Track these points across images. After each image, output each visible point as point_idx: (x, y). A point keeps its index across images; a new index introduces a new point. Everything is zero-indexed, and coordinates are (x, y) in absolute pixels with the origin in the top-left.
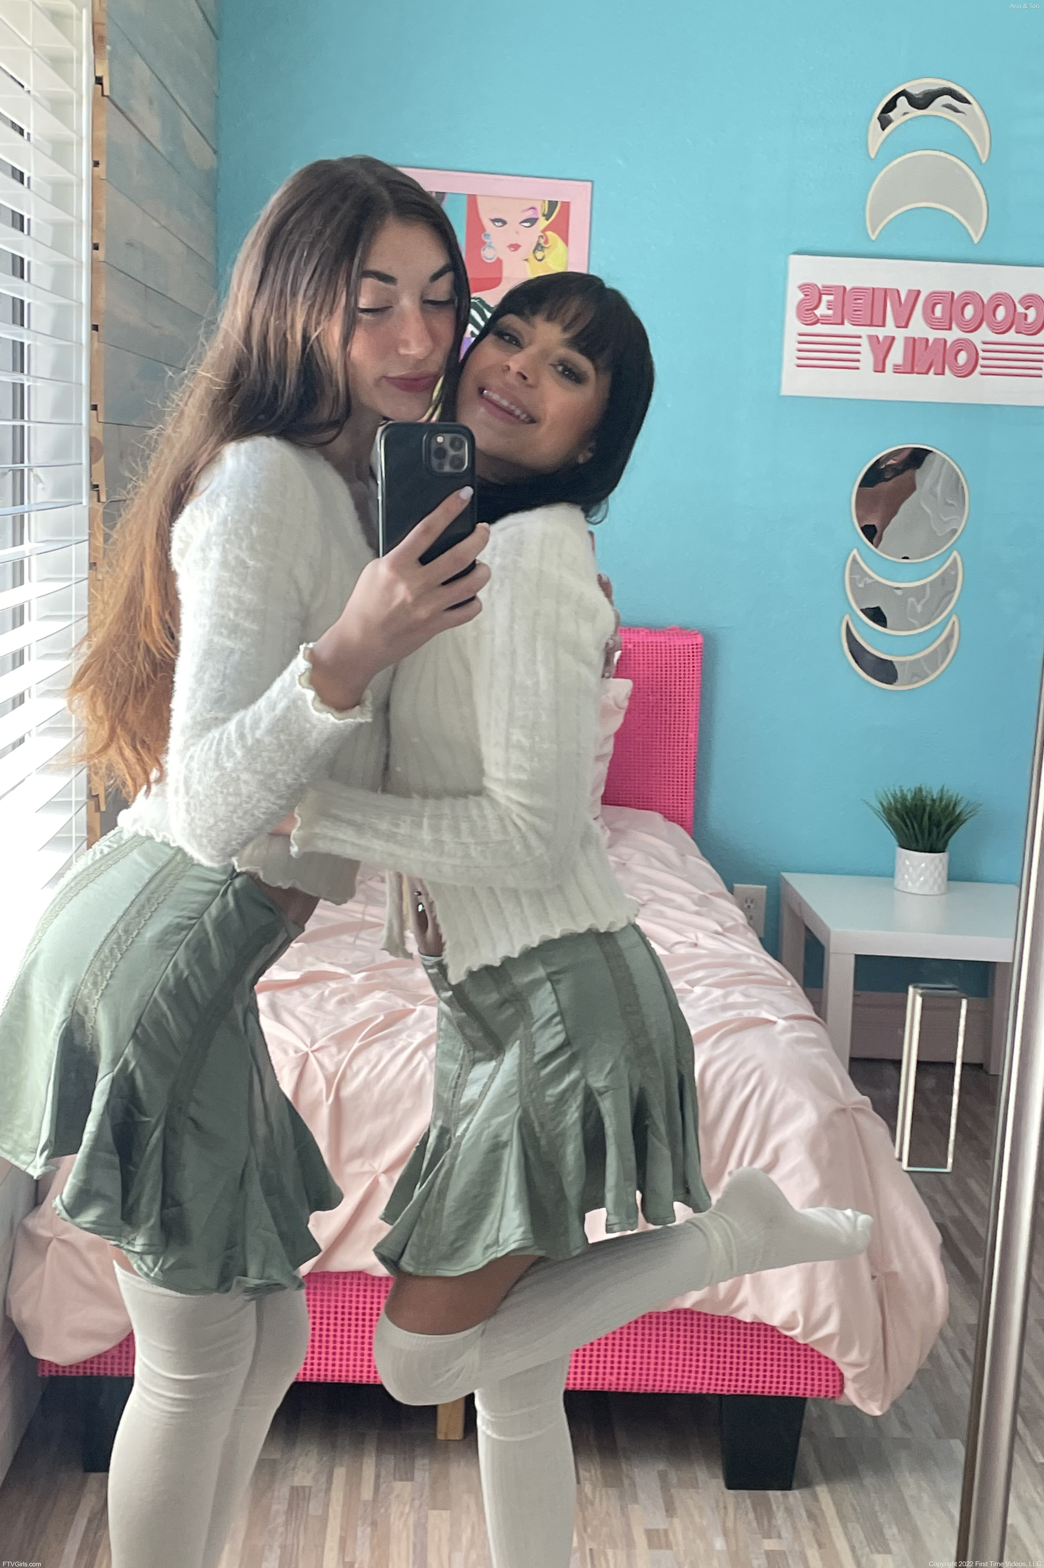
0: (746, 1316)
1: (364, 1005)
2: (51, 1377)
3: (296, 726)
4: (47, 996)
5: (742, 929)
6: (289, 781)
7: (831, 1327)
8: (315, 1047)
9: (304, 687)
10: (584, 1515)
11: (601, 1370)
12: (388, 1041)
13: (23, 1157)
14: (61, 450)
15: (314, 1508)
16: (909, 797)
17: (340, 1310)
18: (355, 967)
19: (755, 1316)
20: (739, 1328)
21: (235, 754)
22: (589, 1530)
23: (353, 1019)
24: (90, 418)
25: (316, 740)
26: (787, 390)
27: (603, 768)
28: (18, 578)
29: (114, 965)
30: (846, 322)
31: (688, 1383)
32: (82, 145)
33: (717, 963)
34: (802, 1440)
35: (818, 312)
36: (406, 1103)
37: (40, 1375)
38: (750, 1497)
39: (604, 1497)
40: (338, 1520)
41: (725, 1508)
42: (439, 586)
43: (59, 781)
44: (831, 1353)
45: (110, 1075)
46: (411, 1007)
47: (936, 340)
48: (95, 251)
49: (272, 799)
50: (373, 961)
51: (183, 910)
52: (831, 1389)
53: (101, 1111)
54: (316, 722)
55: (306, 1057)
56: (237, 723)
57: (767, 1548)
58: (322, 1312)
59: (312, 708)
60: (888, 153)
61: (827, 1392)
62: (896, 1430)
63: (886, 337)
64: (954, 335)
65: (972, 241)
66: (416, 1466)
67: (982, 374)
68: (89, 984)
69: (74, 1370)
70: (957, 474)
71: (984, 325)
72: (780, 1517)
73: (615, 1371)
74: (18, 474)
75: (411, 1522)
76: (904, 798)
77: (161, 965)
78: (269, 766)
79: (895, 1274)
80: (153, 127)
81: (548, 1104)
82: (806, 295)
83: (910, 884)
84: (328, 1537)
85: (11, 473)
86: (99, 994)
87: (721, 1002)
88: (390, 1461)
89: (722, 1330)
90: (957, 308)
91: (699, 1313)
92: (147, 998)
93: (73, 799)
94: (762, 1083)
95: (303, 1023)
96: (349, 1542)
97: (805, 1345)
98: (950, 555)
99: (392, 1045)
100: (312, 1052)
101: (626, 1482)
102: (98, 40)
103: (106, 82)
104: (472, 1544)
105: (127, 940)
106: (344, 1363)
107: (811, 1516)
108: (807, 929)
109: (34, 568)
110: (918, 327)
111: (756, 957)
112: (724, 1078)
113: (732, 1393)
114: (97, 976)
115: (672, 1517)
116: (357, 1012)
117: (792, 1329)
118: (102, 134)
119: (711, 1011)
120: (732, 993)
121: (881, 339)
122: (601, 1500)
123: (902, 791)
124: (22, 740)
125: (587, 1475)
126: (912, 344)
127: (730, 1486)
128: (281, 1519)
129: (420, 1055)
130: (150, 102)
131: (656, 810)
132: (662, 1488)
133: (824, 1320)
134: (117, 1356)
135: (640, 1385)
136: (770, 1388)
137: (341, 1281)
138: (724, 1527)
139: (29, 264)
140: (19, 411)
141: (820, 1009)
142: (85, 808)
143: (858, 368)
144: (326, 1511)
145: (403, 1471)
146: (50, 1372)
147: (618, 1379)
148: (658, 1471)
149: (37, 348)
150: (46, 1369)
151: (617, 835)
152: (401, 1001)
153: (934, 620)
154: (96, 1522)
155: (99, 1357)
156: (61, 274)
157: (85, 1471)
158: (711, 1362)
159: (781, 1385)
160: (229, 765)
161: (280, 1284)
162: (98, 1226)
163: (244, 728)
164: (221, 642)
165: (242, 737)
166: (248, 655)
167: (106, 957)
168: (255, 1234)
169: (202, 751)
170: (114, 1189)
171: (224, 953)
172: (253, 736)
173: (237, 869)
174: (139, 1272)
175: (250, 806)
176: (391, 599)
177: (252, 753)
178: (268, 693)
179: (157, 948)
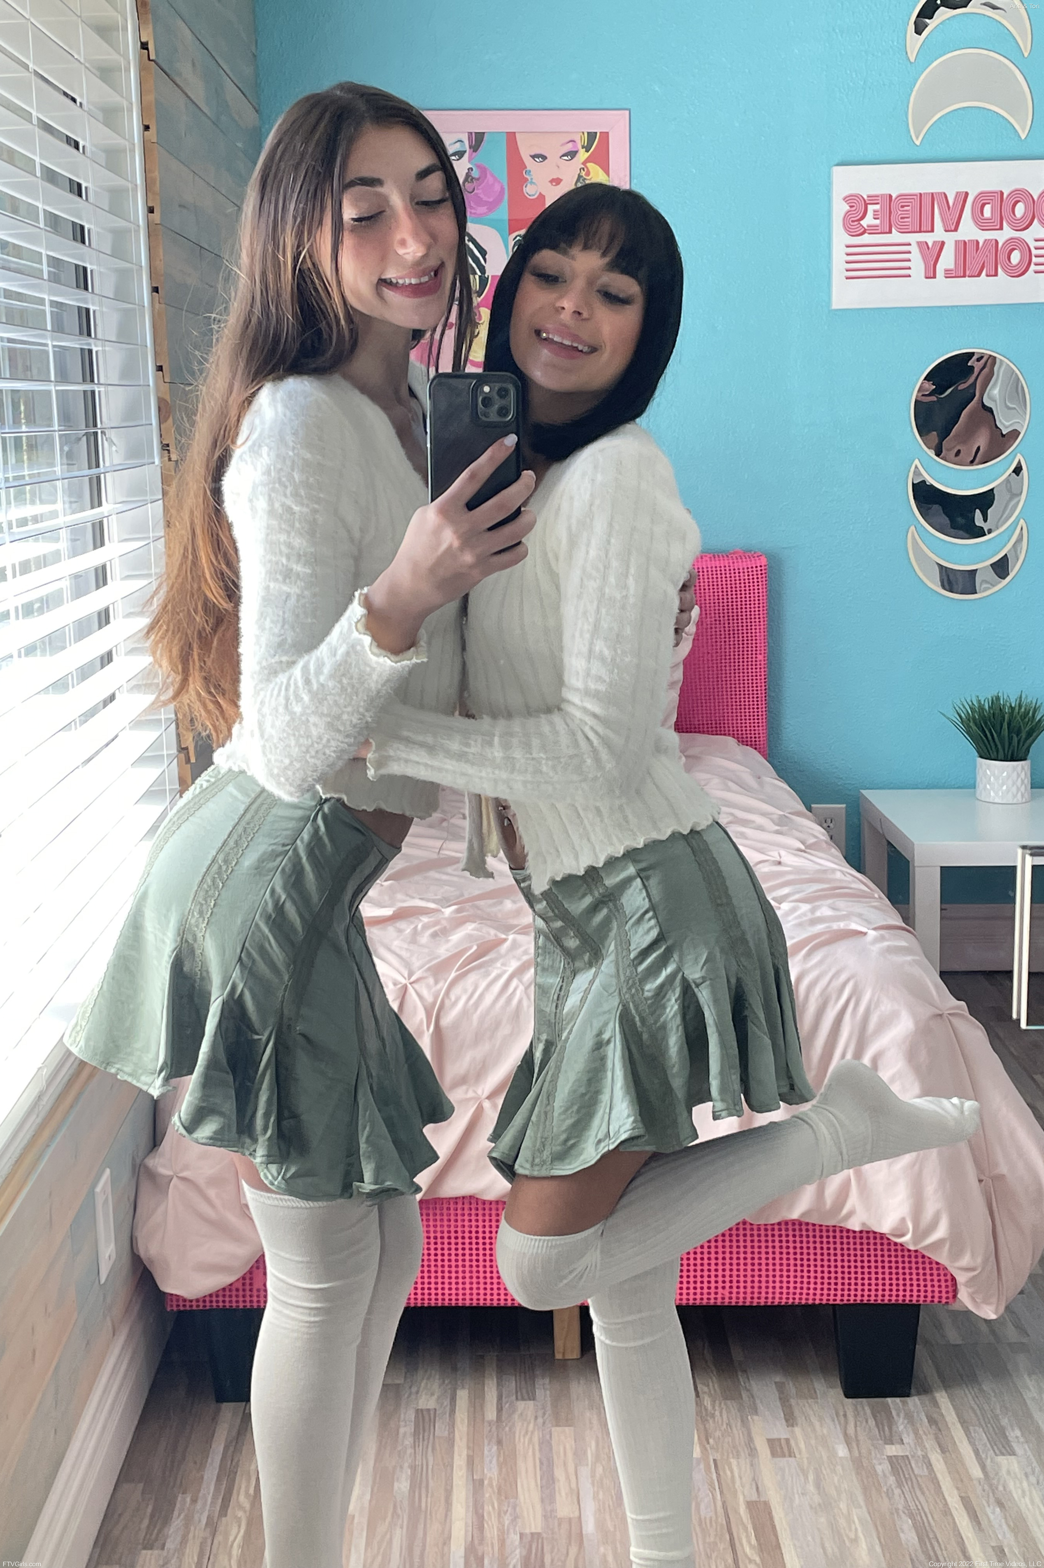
0: (854, 1225)
1: (456, 937)
2: (180, 1312)
3: (356, 670)
4: (158, 926)
5: (824, 845)
6: (355, 721)
7: (941, 1232)
8: (413, 978)
9: (360, 633)
10: (705, 1427)
11: (713, 1285)
12: (483, 970)
13: (143, 1078)
14: (132, 414)
15: (440, 1429)
16: (987, 707)
17: (453, 1235)
18: (446, 902)
19: (864, 1224)
20: (848, 1237)
21: (302, 698)
22: (711, 1441)
23: (447, 950)
24: (156, 379)
25: (377, 682)
26: (837, 304)
27: (675, 695)
28: (99, 540)
29: (217, 893)
30: (894, 230)
31: (801, 1294)
32: (132, 111)
33: (803, 879)
34: (918, 1346)
35: (864, 223)
36: (505, 1030)
37: (169, 1309)
38: (869, 1404)
39: (724, 1412)
40: (465, 1440)
41: (845, 1416)
42: (484, 531)
43: (149, 736)
44: (942, 1258)
45: (220, 999)
46: (503, 936)
47: (987, 241)
48: (151, 214)
49: (341, 738)
50: (462, 895)
51: (277, 837)
52: (944, 1295)
53: (213, 1033)
54: (374, 665)
55: (405, 988)
56: (302, 669)
57: (890, 1454)
58: (436, 1238)
59: (369, 652)
60: (927, 55)
61: (940, 1297)
62: (1011, 1334)
63: (935, 243)
64: (1006, 234)
65: (1019, 137)
66: (537, 1386)
67: (1036, 272)
68: (195, 914)
69: (201, 1304)
70: (1017, 376)
71: (1036, 221)
72: (901, 1424)
73: (728, 1285)
74: (92, 438)
75: (536, 1439)
76: (981, 707)
77: (260, 890)
79: (1002, 1177)
80: (198, 89)
81: (646, 999)
82: (851, 207)
83: (992, 794)
84: (456, 1457)
85: (85, 438)
86: (206, 922)
87: (810, 916)
88: (511, 1384)
89: (832, 1240)
90: (1007, 207)
91: (807, 1224)
92: (249, 923)
93: (165, 753)
94: (856, 994)
95: (401, 959)
96: (476, 1461)
97: (916, 1251)
98: (1014, 460)
99: (487, 974)
100: (411, 984)
101: (744, 1395)
102: (141, 6)
103: (151, 46)
104: (597, 1458)
105: (226, 871)
106: (460, 1286)
107: (932, 1421)
108: (889, 843)
109: (112, 528)
110: (968, 230)
111: (842, 872)
112: (817, 990)
113: (845, 1302)
114: (202, 905)
115: (793, 1426)
116: (450, 944)
117: (902, 1235)
118: (150, 98)
119: (801, 925)
120: (819, 907)
121: (930, 245)
122: (721, 1413)
123: (979, 701)
124: (112, 698)
125: (706, 1389)
126: (963, 247)
127: (847, 1396)
128: (409, 1441)
129: (515, 982)
130: (194, 65)
131: (729, 735)
132: (780, 1399)
133: (933, 1225)
134: (241, 1288)
135: (752, 1298)
136: (883, 1296)
137: (452, 1206)
138: (846, 1434)
139: (89, 231)
140: (89, 373)
141: (908, 919)
142: (176, 760)
143: (909, 276)
144: (452, 1431)
145: (524, 1391)
146: (178, 1306)
147: (731, 1293)
148: (776, 1383)
149: (102, 313)
150: (175, 1303)
151: (692, 761)
152: (493, 932)
153: (1002, 525)
154: (232, 1449)
155: (224, 1289)
156: (120, 238)
157: (217, 1401)
158: (823, 1272)
159: (894, 1293)
160: (298, 709)
161: (396, 1189)
162: (217, 1140)
163: (309, 674)
164: (277, 587)
165: (307, 682)
166: (304, 597)
167: (209, 887)
168: (367, 1141)
169: (272, 695)
170: (229, 1106)
171: (319, 876)
172: (318, 681)
173: (324, 797)
174: (266, 1182)
175: (321, 746)
176: (439, 544)
177: (318, 697)
178: (328, 639)
179: (255, 875)
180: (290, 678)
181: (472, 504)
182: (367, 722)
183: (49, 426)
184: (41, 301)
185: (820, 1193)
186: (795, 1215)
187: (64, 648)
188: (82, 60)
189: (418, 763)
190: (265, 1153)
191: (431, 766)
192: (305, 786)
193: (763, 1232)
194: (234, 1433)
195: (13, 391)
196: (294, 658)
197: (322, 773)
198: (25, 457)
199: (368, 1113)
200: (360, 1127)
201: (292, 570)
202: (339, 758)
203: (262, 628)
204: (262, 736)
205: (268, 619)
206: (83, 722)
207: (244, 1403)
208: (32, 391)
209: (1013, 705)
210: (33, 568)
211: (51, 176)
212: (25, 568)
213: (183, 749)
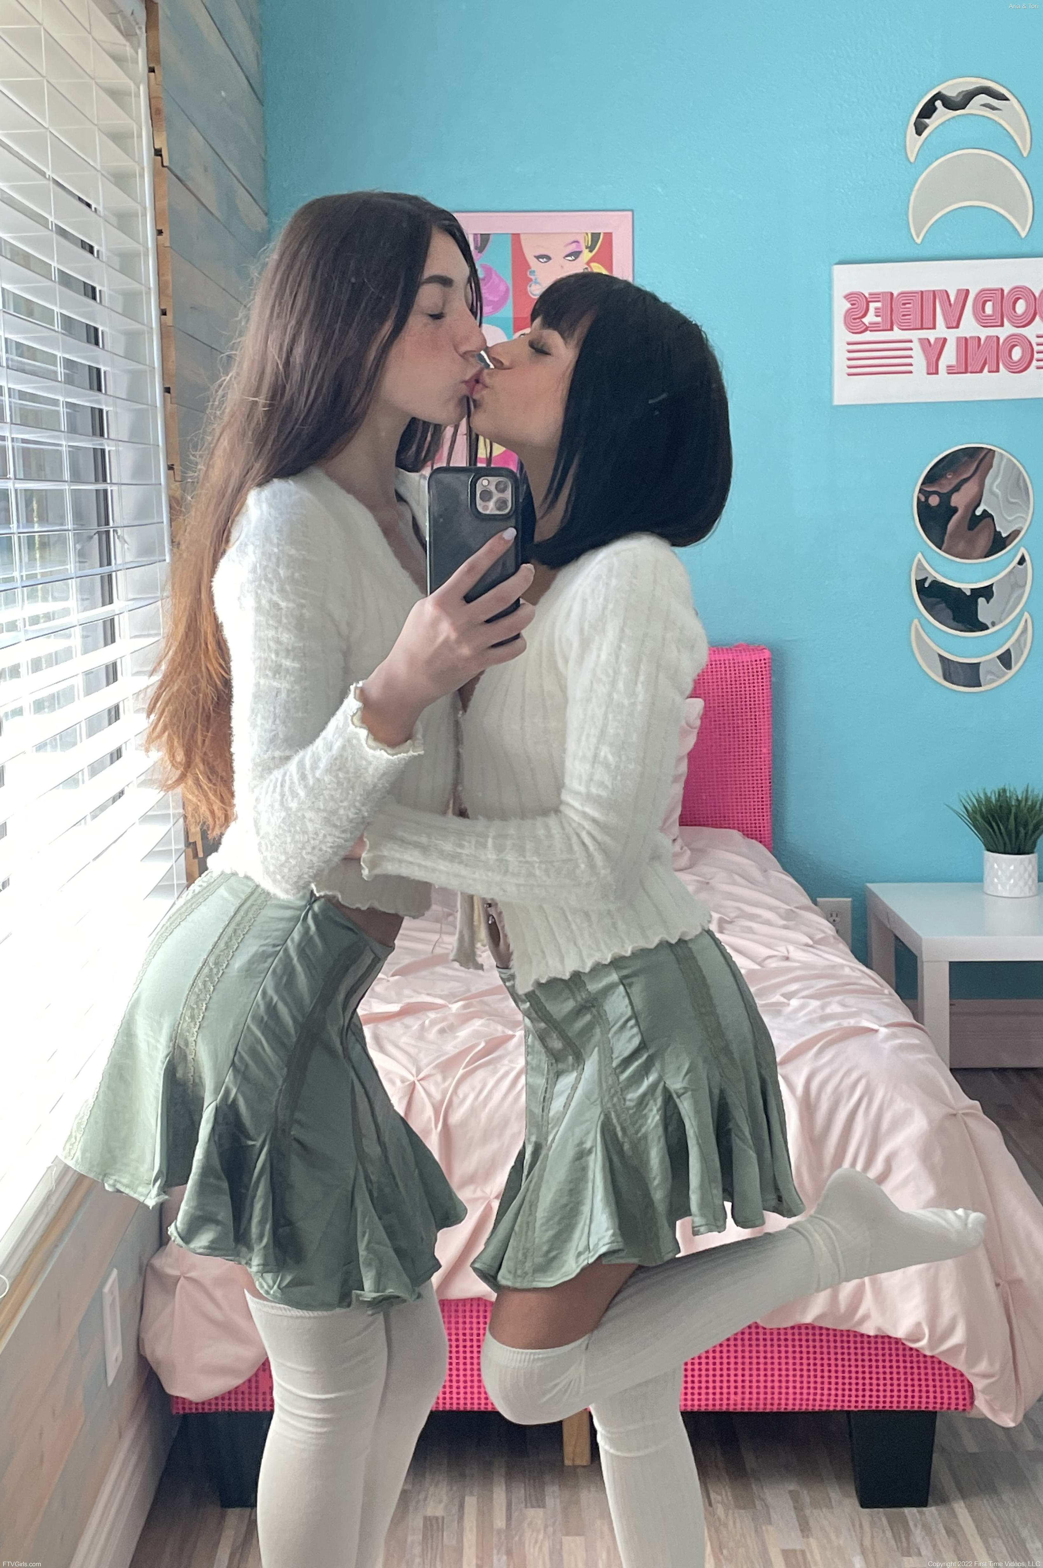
0: (869, 1329)
1: (464, 1033)
2: (185, 1415)
3: (353, 764)
4: (151, 1033)
5: (832, 940)
6: (351, 816)
7: (958, 1337)
8: (420, 1076)
9: (356, 727)
10: (718, 1537)
11: (725, 1390)
12: (491, 1067)
13: (140, 1189)
14: (143, 512)
15: (449, 1538)
16: (993, 799)
17: (461, 1337)
18: (453, 997)
19: (879, 1329)
20: (862, 1342)
21: (298, 794)
22: (725, 1552)
23: (455, 1047)
24: (167, 478)
25: (373, 776)
26: (839, 400)
27: (678, 790)
28: (110, 637)
29: (208, 996)
30: (895, 328)
31: (815, 1400)
32: (146, 216)
33: (812, 974)
34: (935, 1456)
35: (866, 320)
37: (174, 1412)
38: (885, 1515)
39: (738, 1520)
40: (474, 1549)
41: (861, 1526)
42: (481, 624)
43: (159, 830)
44: (960, 1364)
45: (214, 1104)
46: (511, 1033)
47: (988, 337)
48: (163, 317)
49: (337, 833)
50: (469, 990)
52: (961, 1402)
53: (207, 1140)
54: (371, 759)
55: (412, 1087)
56: (298, 765)
59: (365, 745)
60: (927, 156)
61: (957, 1404)
62: (1028, 1443)
63: (937, 339)
64: (1005, 331)
65: (1019, 235)
66: (546, 1493)
67: (1038, 368)
68: (187, 1018)
69: (207, 1407)
70: (1018, 469)
71: (1038, 318)
72: (918, 1535)
73: (740, 1390)
74: (104, 537)
75: (546, 1549)
76: (988, 800)
77: (251, 993)
78: (331, 804)
79: (1019, 1281)
80: (209, 194)
81: (629, 1108)
82: (852, 304)
83: (999, 887)
85: (97, 536)
86: (197, 1026)
87: (820, 1013)
88: (520, 1492)
89: (846, 1345)
90: (1008, 304)
91: (821, 1328)
92: (241, 1027)
93: (173, 847)
94: (869, 1092)
95: (407, 1053)
97: (932, 1357)
98: (1017, 553)
99: (495, 1071)
100: (418, 1081)
101: (757, 1503)
102: (155, 113)
103: (165, 153)
105: (218, 972)
107: (949, 1532)
108: (897, 938)
109: (123, 626)
110: (969, 327)
111: (851, 968)
112: (829, 1089)
113: (860, 1408)
114: (193, 1009)
115: (808, 1537)
116: (458, 1040)
117: (918, 1340)
118: (164, 203)
119: (810, 1022)
120: (829, 1003)
121: (932, 341)
122: (734, 1522)
123: (985, 794)
124: (122, 793)
125: (719, 1498)
126: (964, 343)
127: (863, 1505)
128: (417, 1550)
130: (206, 170)
131: (734, 828)
132: (795, 1508)
133: (950, 1331)
134: (247, 1391)
135: (765, 1404)
136: (899, 1402)
137: (461, 1308)
138: (862, 1545)
139: (103, 333)
140: (101, 474)
141: (917, 1014)
142: (183, 855)
143: (911, 372)
144: (460, 1541)
145: (533, 1498)
146: (184, 1408)
147: (743, 1399)
148: (790, 1492)
149: (116, 413)
150: (180, 1406)
151: (698, 854)
152: (500, 1028)
153: (1005, 619)
154: (238, 1556)
155: (230, 1393)
156: (133, 341)
157: (222, 1506)
158: (837, 1377)
159: (910, 1399)
160: (294, 805)
161: (398, 1297)
162: (213, 1249)
163: (305, 769)
164: (267, 683)
165: (303, 777)
166: (293, 692)
167: (200, 990)
168: (368, 1248)
169: (267, 792)
170: (225, 1213)
171: (311, 977)
172: (314, 776)
173: (318, 895)
174: (262, 1291)
175: (317, 842)
176: (436, 636)
177: (314, 792)
178: (323, 734)
179: (246, 977)
180: (285, 775)
181: (469, 598)
182: (363, 817)
183: (62, 524)
184: (55, 402)
185: (834, 1298)
186: (808, 1319)
187: (75, 744)
188: (99, 168)
189: (411, 863)
190: (261, 1262)
191: (426, 867)
192: (301, 883)
193: (775, 1337)
194: (240, 1540)
195: (26, 490)
196: (287, 753)
197: (318, 870)
198: (38, 555)
199: (367, 1220)
200: (359, 1234)
201: (281, 666)
202: (335, 854)
203: (254, 726)
204: (258, 833)
205: (259, 716)
206: (94, 817)
207: (249, 1509)
208: (46, 490)
209: (1020, 798)
210: (44, 665)
211: (66, 280)
212: (37, 665)
213: (188, 844)
